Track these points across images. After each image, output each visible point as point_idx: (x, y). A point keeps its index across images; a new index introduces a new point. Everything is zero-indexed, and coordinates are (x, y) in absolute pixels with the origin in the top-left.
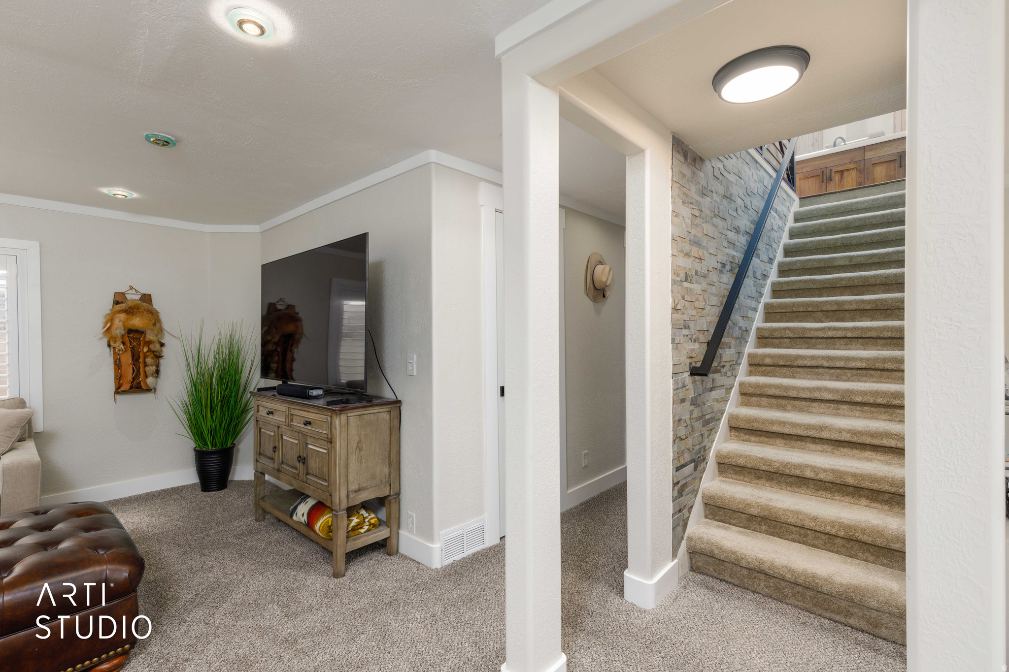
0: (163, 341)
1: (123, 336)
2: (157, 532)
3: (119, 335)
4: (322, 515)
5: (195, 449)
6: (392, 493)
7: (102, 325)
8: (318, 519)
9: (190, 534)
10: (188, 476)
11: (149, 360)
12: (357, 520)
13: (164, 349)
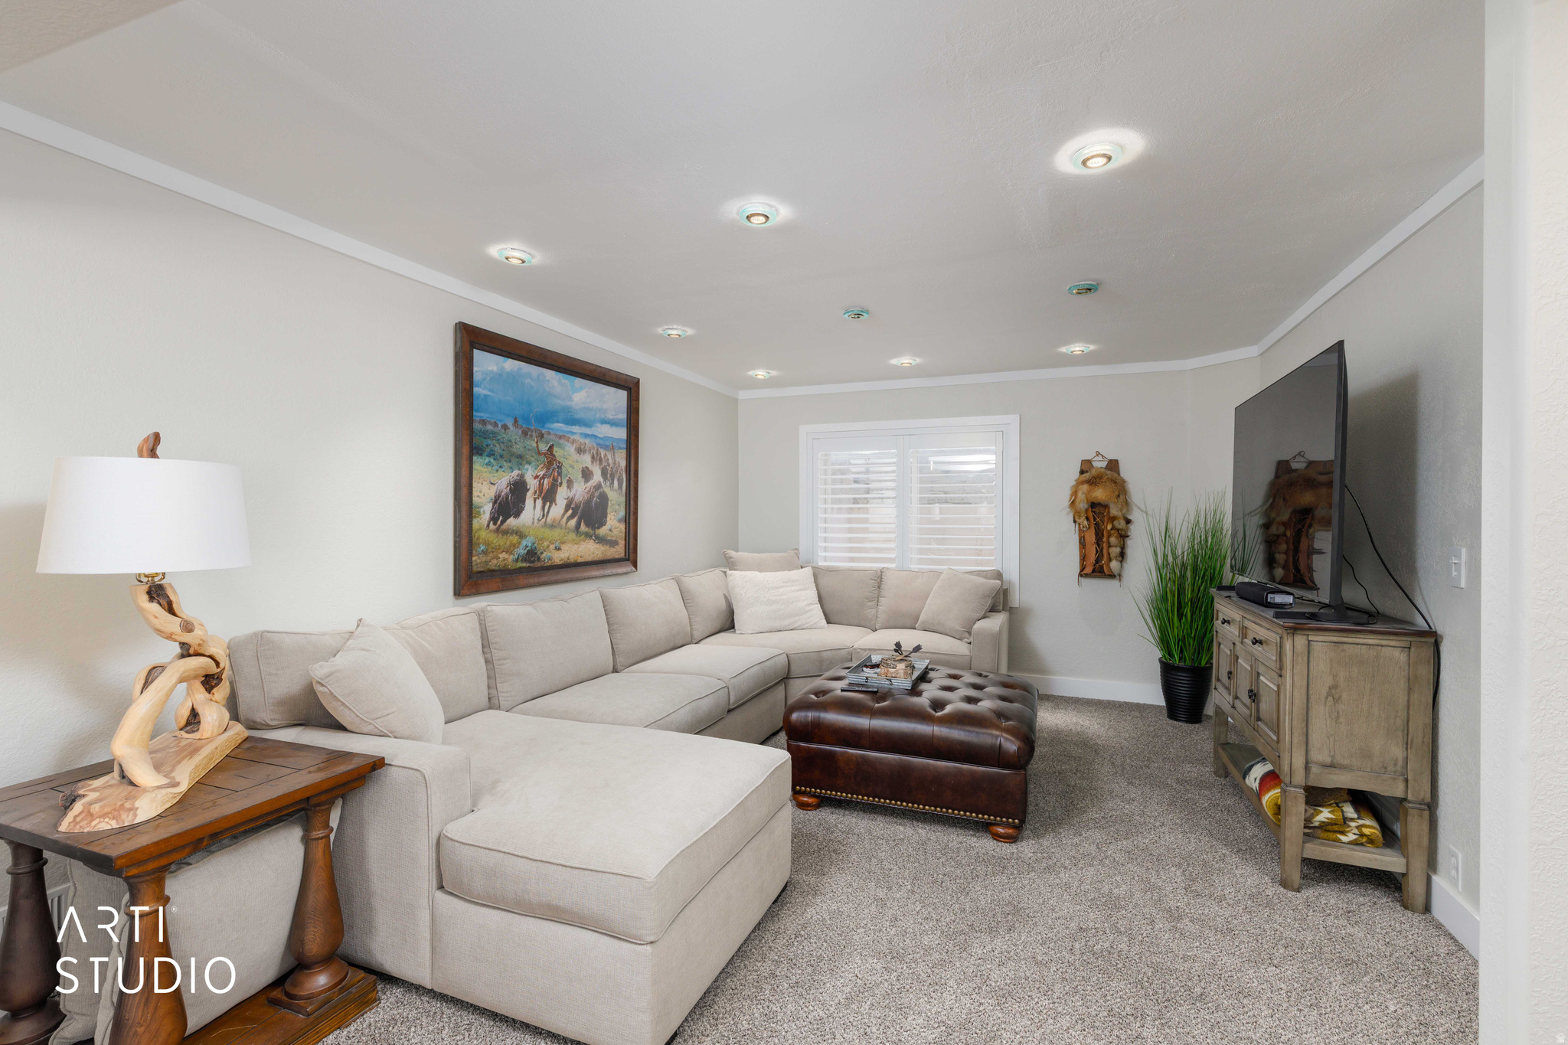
0: (1130, 517)
1: (1086, 511)
2: (1100, 743)
3: (1083, 510)
4: (1274, 787)
5: (1160, 660)
6: (1410, 797)
7: (1068, 498)
8: (1269, 790)
9: (1130, 758)
10: (1153, 695)
11: (1113, 540)
12: (1330, 816)
13: (1132, 527)
